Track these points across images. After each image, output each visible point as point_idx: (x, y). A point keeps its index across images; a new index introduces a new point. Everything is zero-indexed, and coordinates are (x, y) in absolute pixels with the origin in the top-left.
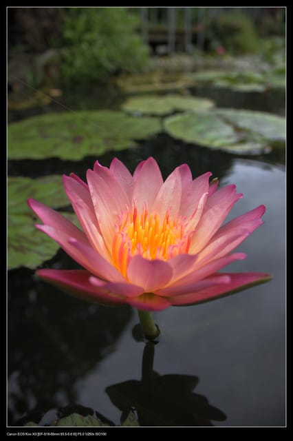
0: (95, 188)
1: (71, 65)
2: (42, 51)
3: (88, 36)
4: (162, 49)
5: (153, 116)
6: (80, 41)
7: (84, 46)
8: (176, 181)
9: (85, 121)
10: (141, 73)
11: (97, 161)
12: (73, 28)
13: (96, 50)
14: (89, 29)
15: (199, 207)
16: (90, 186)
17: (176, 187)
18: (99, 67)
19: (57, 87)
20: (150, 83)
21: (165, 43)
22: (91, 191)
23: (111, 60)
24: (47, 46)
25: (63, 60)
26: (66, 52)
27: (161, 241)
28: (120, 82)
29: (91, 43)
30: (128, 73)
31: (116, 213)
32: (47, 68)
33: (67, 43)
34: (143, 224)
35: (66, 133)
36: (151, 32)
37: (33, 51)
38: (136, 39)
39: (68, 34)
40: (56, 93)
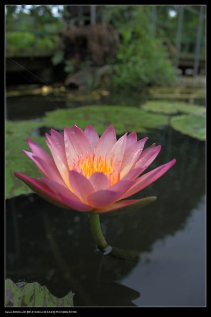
1: (119, 76)
2: (101, 66)
3: (133, 59)
4: (189, 72)
5: (163, 114)
6: (128, 61)
7: (130, 65)
9: (117, 112)
10: (169, 85)
12: (124, 52)
13: (138, 68)
14: (134, 54)
17: (123, 145)
18: (138, 79)
19: (107, 90)
20: (172, 93)
21: (191, 67)
23: (147, 75)
24: (105, 63)
25: (114, 73)
26: (116, 67)
28: (151, 91)
29: (135, 63)
30: (159, 86)
32: (103, 77)
33: (118, 62)
35: (102, 119)
36: (181, 59)
37: (96, 65)
38: (168, 63)
39: (120, 56)
40: (105, 93)
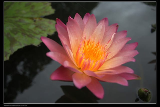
0: (69, 29)
8: (103, 26)
11: (70, 16)
15: (111, 39)
16: (68, 30)
17: (102, 29)
22: (68, 32)
27: (94, 51)
31: (77, 39)
34: (88, 44)
